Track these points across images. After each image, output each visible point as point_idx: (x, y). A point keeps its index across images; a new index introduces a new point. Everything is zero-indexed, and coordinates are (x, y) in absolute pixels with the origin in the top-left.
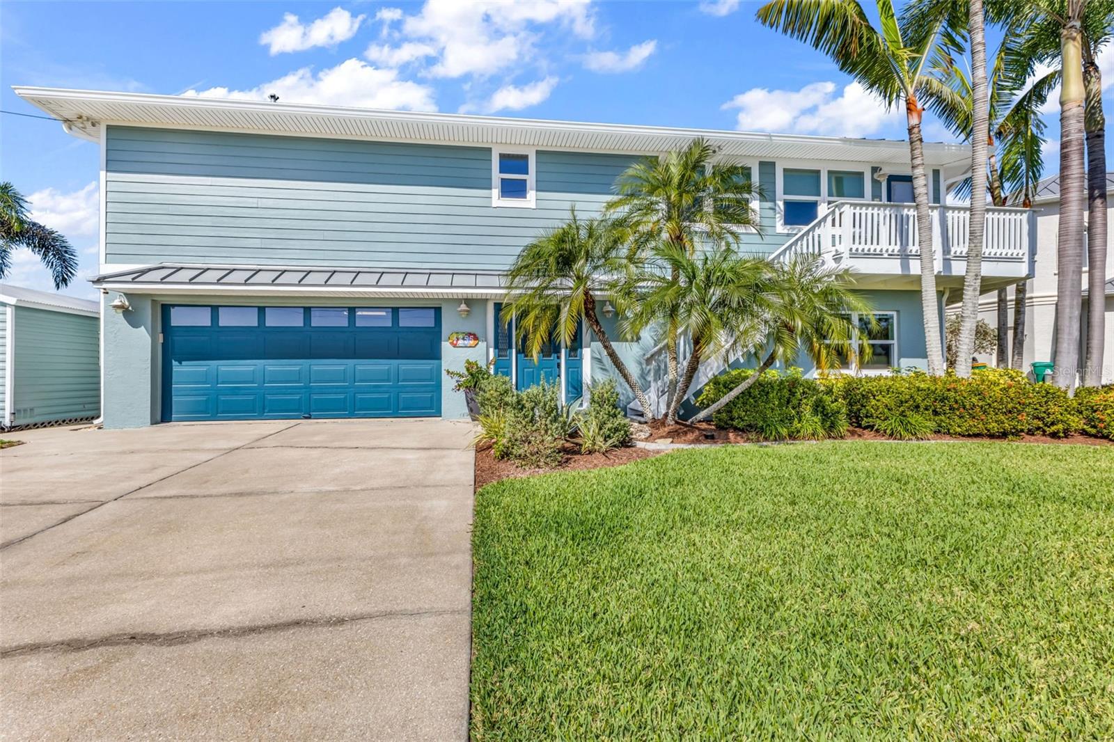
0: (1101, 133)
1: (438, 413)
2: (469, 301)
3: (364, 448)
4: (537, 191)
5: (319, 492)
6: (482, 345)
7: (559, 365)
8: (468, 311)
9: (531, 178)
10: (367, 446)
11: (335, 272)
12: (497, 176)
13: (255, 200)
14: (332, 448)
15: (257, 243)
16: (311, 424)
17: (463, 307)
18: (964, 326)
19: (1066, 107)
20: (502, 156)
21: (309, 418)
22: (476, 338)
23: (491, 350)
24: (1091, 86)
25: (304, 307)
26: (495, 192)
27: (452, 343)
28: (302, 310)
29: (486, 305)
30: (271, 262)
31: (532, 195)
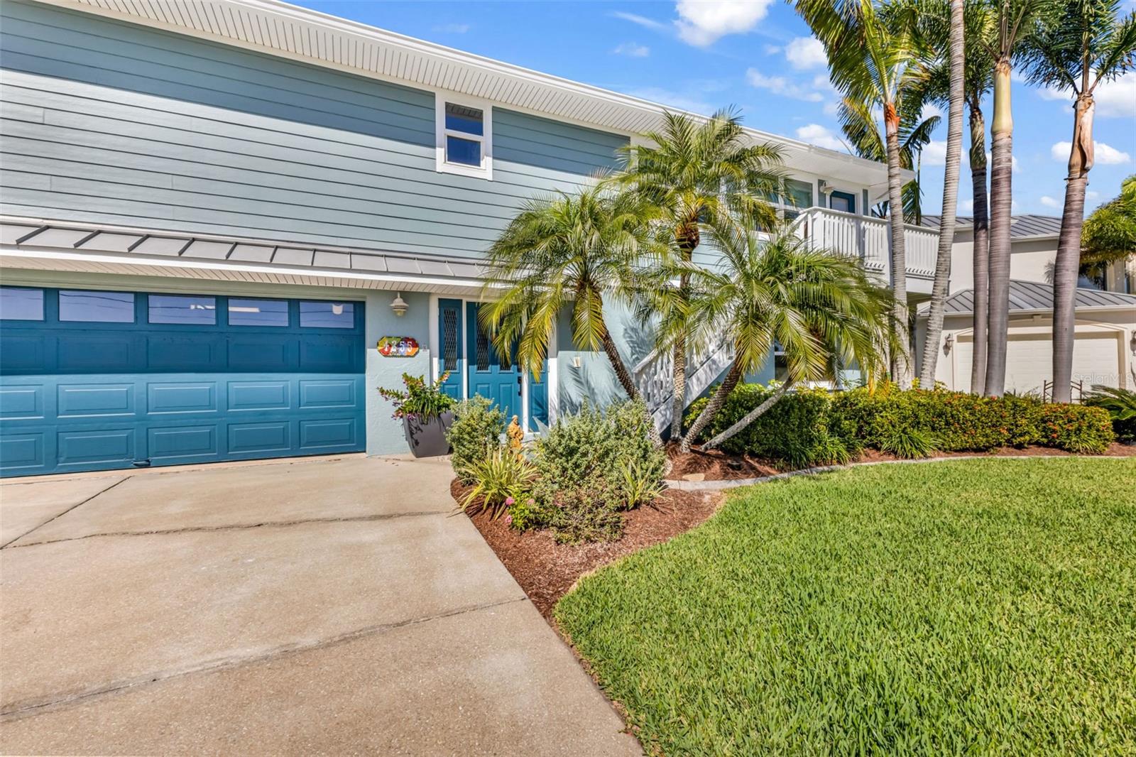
0: (984, 171)
1: (360, 447)
2: (406, 295)
3: (274, 524)
4: (494, 158)
5: (225, 671)
6: (423, 354)
7: (520, 380)
8: (405, 308)
9: (486, 141)
10: (277, 518)
11: (194, 240)
12: (442, 132)
13: (40, 111)
14: (210, 530)
15: (44, 183)
16: (151, 477)
17: (399, 301)
18: (930, 339)
19: (998, 137)
20: (450, 108)
21: (147, 466)
22: (415, 345)
23: (436, 360)
24: (976, 129)
25: (136, 293)
26: (441, 153)
27: (382, 351)
28: (131, 298)
29: (428, 301)
30: (71, 216)
31: (487, 162)
